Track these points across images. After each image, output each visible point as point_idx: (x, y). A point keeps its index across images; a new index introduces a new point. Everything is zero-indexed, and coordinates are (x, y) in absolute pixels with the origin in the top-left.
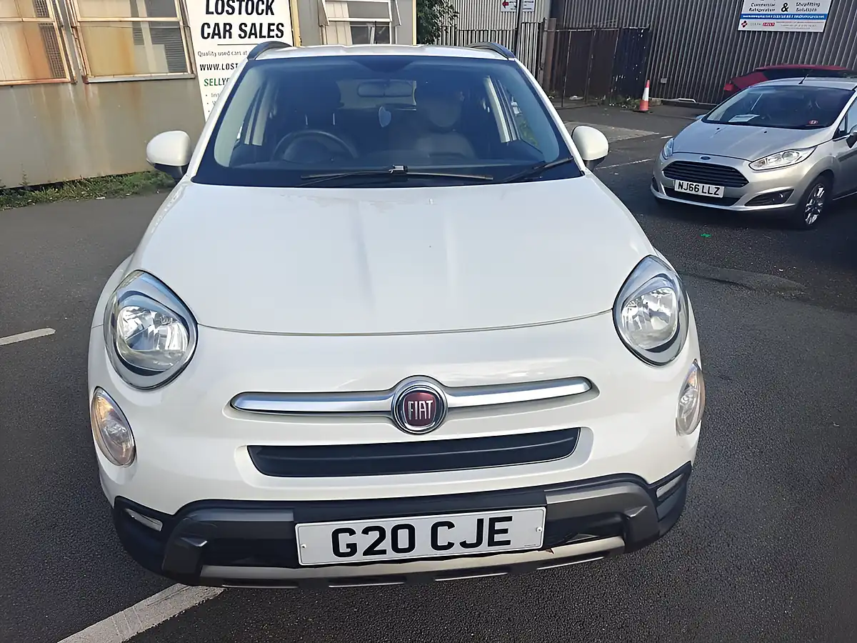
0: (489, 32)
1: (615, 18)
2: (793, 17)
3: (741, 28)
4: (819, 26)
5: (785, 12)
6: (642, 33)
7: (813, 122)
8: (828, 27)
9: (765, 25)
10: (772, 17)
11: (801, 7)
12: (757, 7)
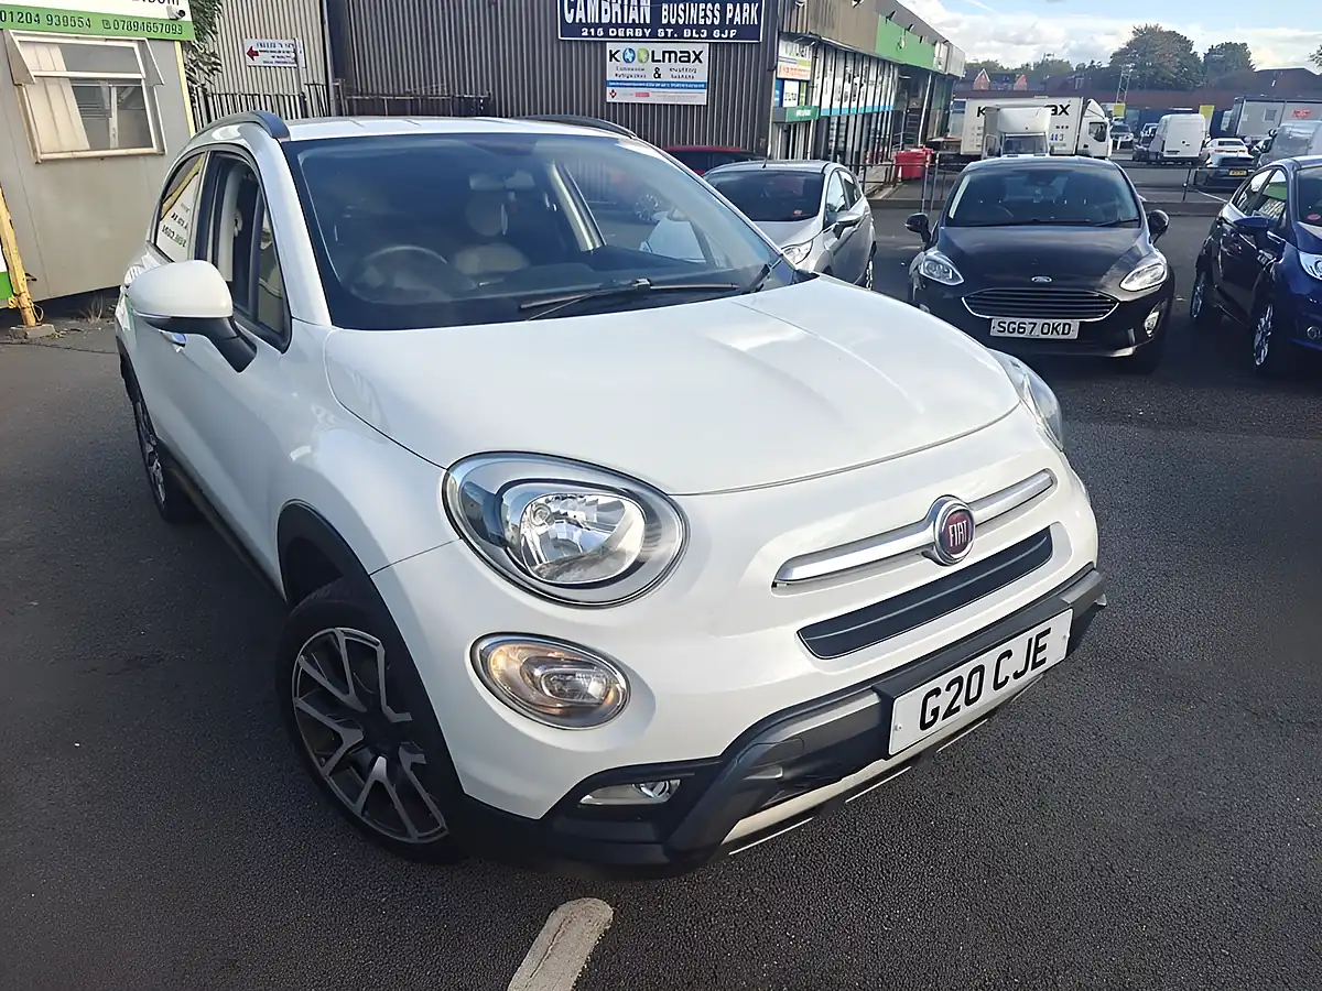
0: (262, 97)
1: (442, 82)
2: (669, 85)
3: (609, 99)
4: (700, 98)
5: (658, 80)
6: (482, 105)
7: (798, 212)
8: (711, 97)
9: (638, 95)
10: (644, 84)
11: (675, 73)
12: (624, 72)
